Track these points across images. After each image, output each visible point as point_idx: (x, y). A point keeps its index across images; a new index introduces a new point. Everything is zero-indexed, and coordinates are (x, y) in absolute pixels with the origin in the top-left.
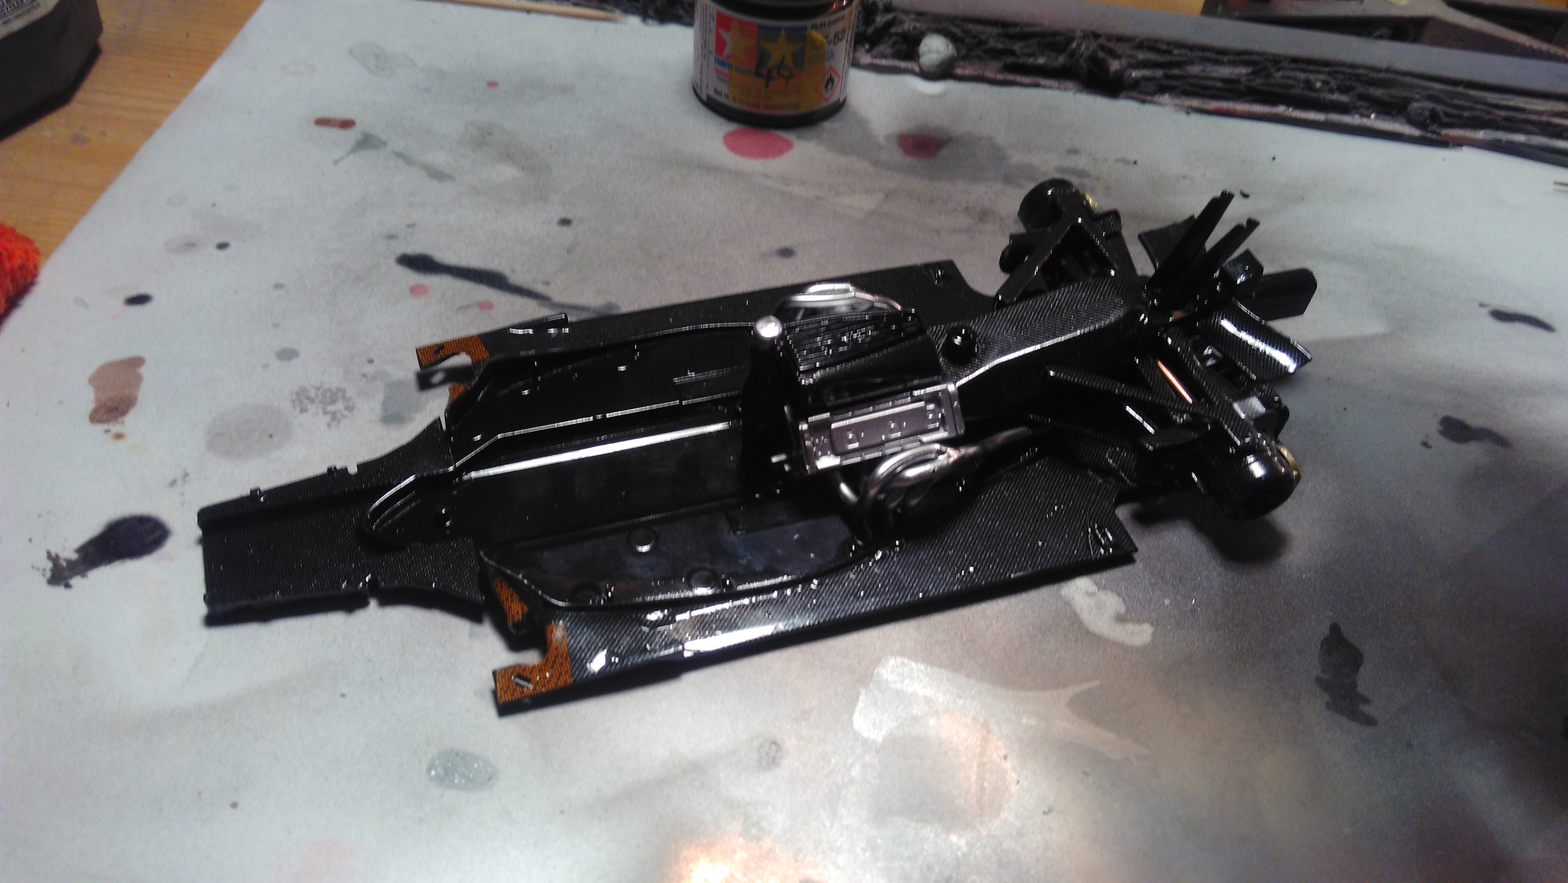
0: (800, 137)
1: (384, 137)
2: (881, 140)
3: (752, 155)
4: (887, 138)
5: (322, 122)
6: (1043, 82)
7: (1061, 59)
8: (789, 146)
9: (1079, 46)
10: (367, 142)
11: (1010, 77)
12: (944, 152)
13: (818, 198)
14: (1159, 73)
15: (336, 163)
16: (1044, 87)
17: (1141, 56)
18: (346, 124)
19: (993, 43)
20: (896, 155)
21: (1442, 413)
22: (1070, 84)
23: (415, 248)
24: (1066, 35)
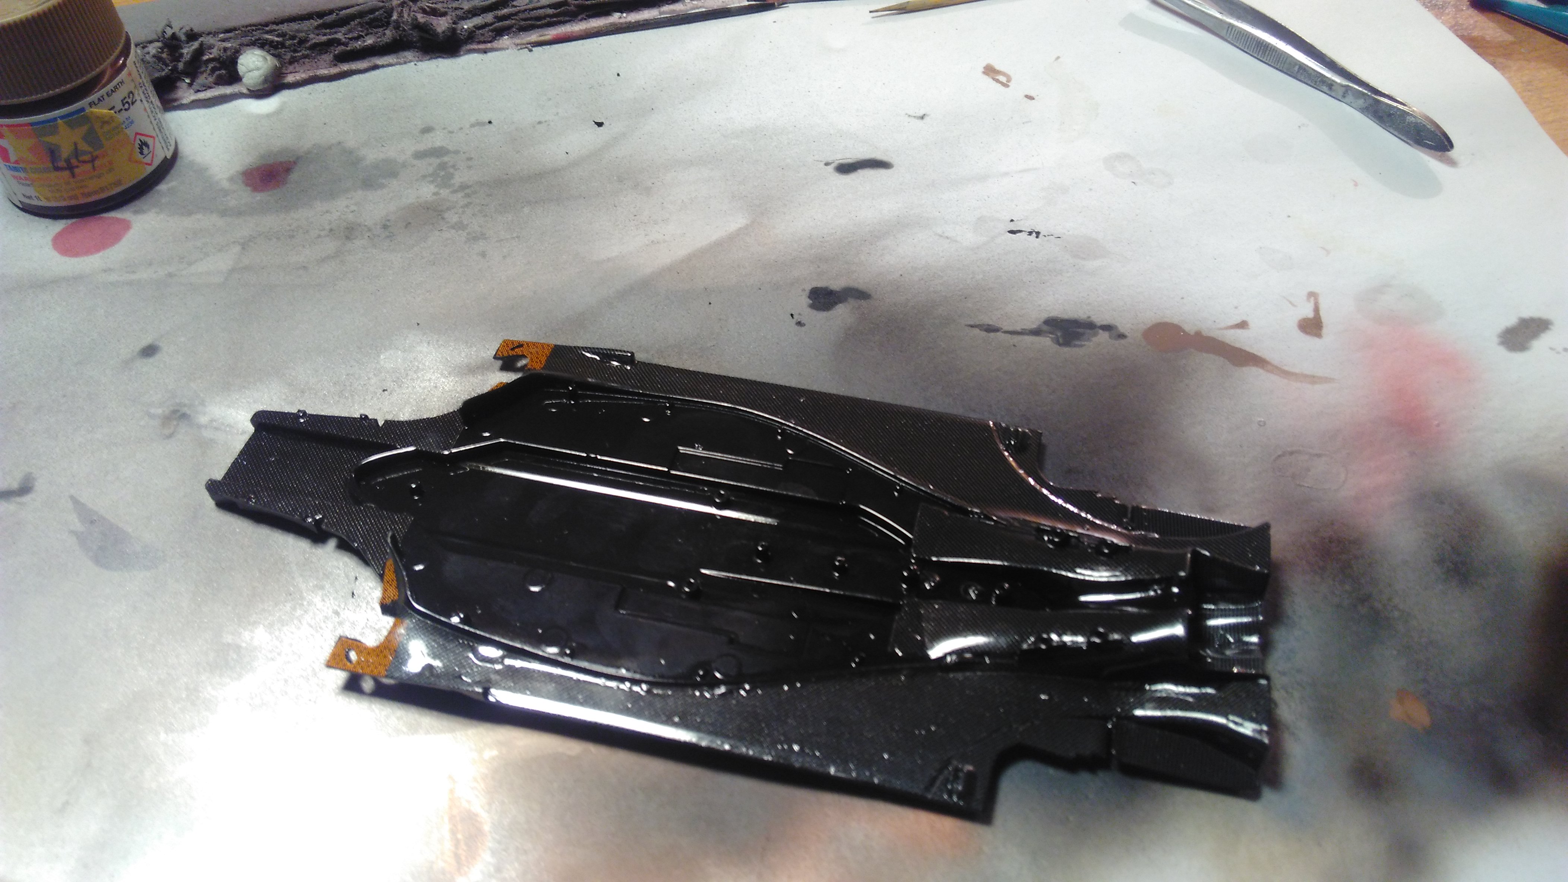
0: (136, 212)
2: (226, 184)
3: (88, 252)
4: (231, 179)
6: (379, 61)
7: (389, 34)
8: (126, 226)
9: (401, 15)
11: (345, 67)
12: (294, 176)
13: (170, 275)
14: (489, 17)
16: (383, 66)
17: (467, 5)
19: (315, 39)
20: (245, 196)
21: (808, 287)
22: (409, 55)
24: (381, 8)
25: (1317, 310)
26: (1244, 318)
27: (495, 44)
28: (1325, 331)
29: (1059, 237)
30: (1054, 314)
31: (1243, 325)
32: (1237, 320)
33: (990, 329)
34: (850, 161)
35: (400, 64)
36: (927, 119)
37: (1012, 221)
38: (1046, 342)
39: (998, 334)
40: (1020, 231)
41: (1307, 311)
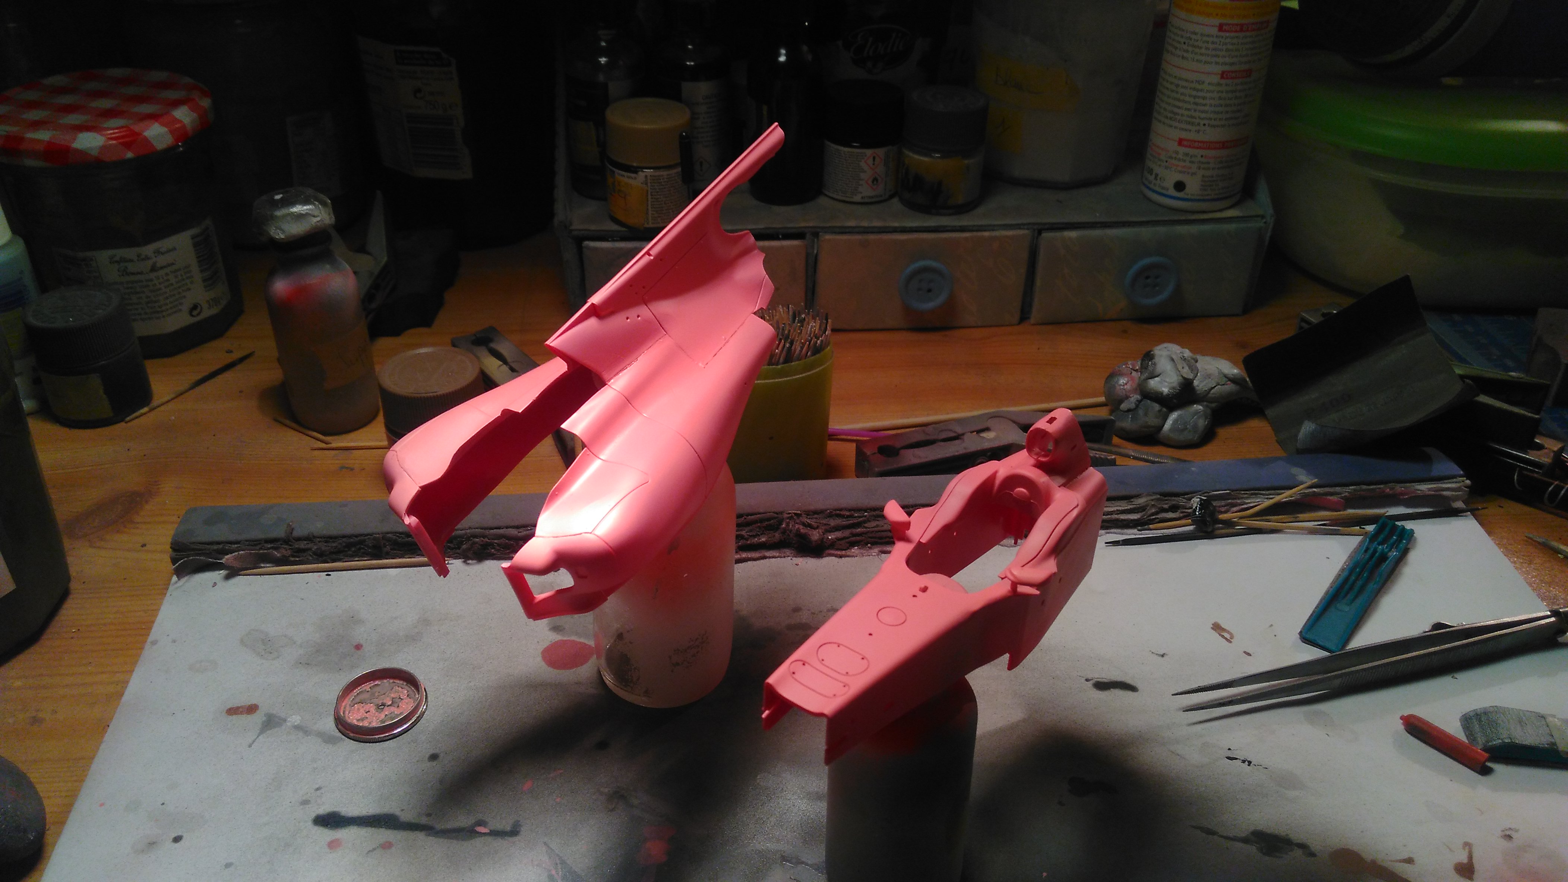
1: (283, 715)
3: (566, 667)
5: (233, 711)
6: (767, 554)
7: (777, 535)
8: (592, 651)
9: (788, 524)
10: (271, 722)
11: (744, 555)
14: (847, 533)
15: (250, 746)
16: (770, 557)
17: (833, 522)
18: (251, 709)
21: (1068, 776)
22: (788, 552)
23: (324, 809)
24: (777, 518)
25: (1470, 857)
26: (1411, 856)
27: (848, 552)
28: (1475, 876)
29: (1266, 768)
30: (1260, 828)
31: (1410, 861)
32: (1405, 856)
33: (1210, 832)
34: (1106, 681)
35: (781, 557)
36: (1165, 657)
37: (1229, 749)
38: (1252, 849)
39: (1216, 837)
40: (1236, 759)
41: (1463, 858)
